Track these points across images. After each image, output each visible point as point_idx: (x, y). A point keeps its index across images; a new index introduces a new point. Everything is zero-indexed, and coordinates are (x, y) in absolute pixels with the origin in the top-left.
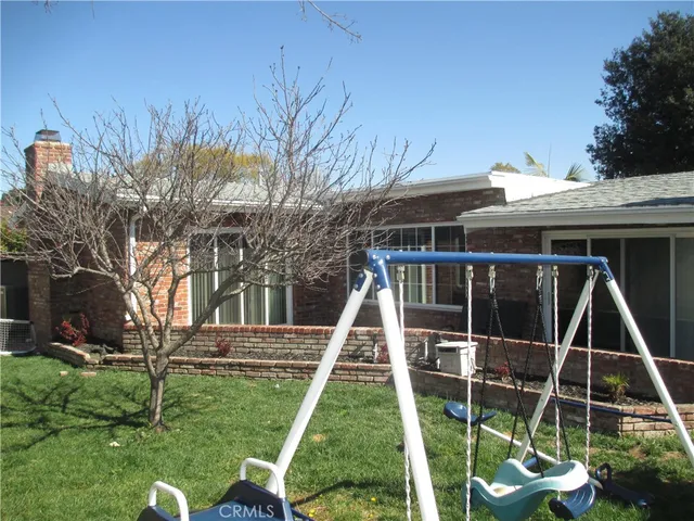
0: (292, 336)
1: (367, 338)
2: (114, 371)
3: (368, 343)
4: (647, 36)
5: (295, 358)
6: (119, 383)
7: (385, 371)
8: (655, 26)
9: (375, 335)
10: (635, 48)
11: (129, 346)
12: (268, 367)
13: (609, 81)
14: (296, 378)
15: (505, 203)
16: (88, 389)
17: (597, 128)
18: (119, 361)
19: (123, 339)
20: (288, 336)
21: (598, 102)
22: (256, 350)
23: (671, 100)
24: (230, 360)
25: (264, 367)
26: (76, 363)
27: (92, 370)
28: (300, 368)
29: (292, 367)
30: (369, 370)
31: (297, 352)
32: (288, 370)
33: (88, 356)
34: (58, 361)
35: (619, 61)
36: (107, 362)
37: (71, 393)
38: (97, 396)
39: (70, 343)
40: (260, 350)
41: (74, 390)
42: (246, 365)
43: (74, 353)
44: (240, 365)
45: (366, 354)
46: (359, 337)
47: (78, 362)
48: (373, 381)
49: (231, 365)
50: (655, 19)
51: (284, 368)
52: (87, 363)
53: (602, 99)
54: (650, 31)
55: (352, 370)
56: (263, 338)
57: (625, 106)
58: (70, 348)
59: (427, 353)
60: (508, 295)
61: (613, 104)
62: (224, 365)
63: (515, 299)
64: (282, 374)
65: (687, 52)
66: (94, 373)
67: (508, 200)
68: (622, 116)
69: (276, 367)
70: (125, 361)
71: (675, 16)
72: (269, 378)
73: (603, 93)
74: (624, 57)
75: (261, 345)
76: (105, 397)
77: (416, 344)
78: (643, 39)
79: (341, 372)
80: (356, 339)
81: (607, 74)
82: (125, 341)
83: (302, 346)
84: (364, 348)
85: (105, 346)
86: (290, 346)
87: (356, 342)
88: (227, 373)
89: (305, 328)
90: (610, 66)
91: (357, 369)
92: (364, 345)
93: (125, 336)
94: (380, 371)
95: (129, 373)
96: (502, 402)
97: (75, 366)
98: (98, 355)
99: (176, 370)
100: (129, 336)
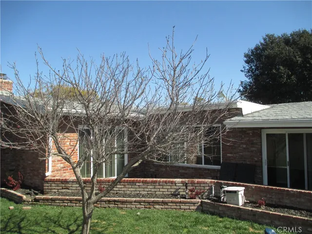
0: (141, 184)
1: (181, 185)
2: (40, 205)
3: (182, 187)
4: (261, 44)
5: (143, 196)
6: (47, 214)
7: (196, 203)
8: (265, 40)
9: (187, 184)
10: (257, 48)
11: (47, 190)
12: (131, 202)
13: (247, 62)
14: (146, 208)
15: (242, 116)
16: (30, 218)
17: (242, 82)
18: (43, 200)
19: (43, 186)
20: (139, 184)
21: (242, 71)
22: (121, 192)
23: (274, 71)
24: (109, 198)
25: (128, 202)
26: (17, 201)
27: (27, 205)
28: (149, 203)
29: (144, 202)
30: (186, 203)
31: (143, 193)
32: (142, 204)
33: (24, 197)
34: (5, 199)
35: (250, 53)
36: (36, 200)
37: (21, 222)
38: (37, 224)
39: (12, 188)
40: (123, 192)
41: (22, 220)
42: (118, 201)
43: (15, 195)
44: (115, 201)
45: (181, 193)
46: (177, 185)
47: (19, 201)
48: (189, 209)
49: (109, 201)
50: (265, 37)
51: (140, 202)
52: (24, 201)
53: (243, 69)
54: (262, 41)
55: (177, 203)
56: (124, 185)
57: (253, 73)
58: (12, 191)
59: (213, 192)
60: (245, 161)
61: (249, 72)
62: (105, 201)
63: (248, 163)
64: (139, 206)
65: (280, 51)
66: (29, 207)
67: (244, 114)
68: (252, 77)
69: (135, 202)
70: (47, 200)
71: (273, 36)
72: (131, 208)
73: (244, 67)
74: (252, 52)
75: (123, 189)
76: (42, 224)
77: (207, 188)
78: (260, 45)
79: (171, 204)
80: (176, 185)
81: (245, 59)
82: (45, 188)
83: (146, 190)
84: (180, 190)
85: (32, 190)
86: (139, 189)
87: (175, 187)
88: (106, 206)
89: (148, 179)
90: (246, 56)
91: (180, 202)
92: (179, 189)
93: (45, 185)
94: (192, 203)
95: (50, 207)
96: (267, 221)
97: (17, 203)
98: (29, 195)
99: (77, 205)
100: (47, 185)
